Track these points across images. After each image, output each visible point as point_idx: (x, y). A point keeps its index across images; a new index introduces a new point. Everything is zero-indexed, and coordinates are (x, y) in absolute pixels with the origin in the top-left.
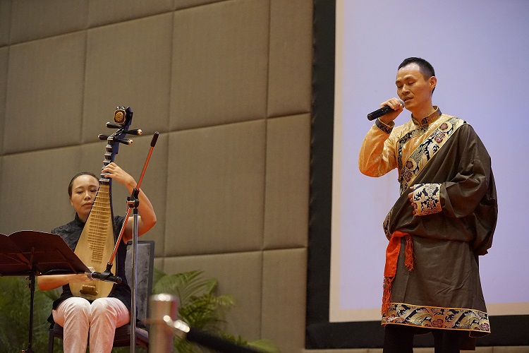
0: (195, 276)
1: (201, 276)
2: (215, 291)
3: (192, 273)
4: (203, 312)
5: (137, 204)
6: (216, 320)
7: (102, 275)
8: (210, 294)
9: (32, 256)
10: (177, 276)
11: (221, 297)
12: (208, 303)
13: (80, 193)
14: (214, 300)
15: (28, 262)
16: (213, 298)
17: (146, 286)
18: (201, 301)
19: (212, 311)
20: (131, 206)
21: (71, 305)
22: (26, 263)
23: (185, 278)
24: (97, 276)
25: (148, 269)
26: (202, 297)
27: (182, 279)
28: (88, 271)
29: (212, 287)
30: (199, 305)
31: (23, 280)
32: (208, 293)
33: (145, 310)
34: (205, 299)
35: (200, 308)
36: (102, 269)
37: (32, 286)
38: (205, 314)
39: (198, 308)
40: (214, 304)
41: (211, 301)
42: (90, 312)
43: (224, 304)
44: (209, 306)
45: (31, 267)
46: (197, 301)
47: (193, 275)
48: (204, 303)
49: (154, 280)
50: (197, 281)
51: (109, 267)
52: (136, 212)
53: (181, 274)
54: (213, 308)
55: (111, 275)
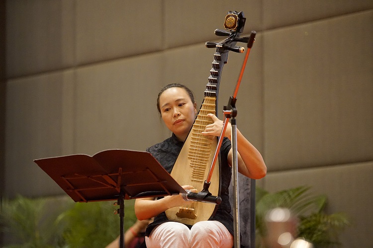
0: (302, 192)
1: (307, 192)
2: (326, 209)
3: (298, 189)
4: (313, 234)
5: (235, 114)
6: (328, 243)
7: (199, 196)
8: (320, 212)
9: (120, 177)
10: (281, 193)
11: (333, 216)
12: (319, 223)
13: (167, 110)
14: (325, 220)
15: (115, 184)
16: (324, 218)
17: (249, 206)
18: (310, 222)
19: (324, 232)
20: (228, 116)
21: (169, 231)
22: (113, 186)
23: (290, 196)
24: (193, 196)
25: (249, 187)
26: (311, 217)
27: (287, 197)
28: (183, 191)
29: (321, 205)
30: (308, 225)
31: (111, 205)
32: (317, 211)
33: (249, 233)
34: (314, 218)
35: (309, 228)
36: (199, 189)
37: (121, 211)
38: (315, 236)
39: (306, 229)
40: (325, 224)
41: (322, 221)
42: (190, 238)
43: (336, 223)
44: (319, 227)
45: (118, 190)
46: (305, 221)
47: (299, 191)
48: (313, 223)
49: (256, 199)
50: (304, 199)
51: (207, 186)
52: (233, 123)
53: (285, 191)
54: (324, 229)
55: (210, 194)
